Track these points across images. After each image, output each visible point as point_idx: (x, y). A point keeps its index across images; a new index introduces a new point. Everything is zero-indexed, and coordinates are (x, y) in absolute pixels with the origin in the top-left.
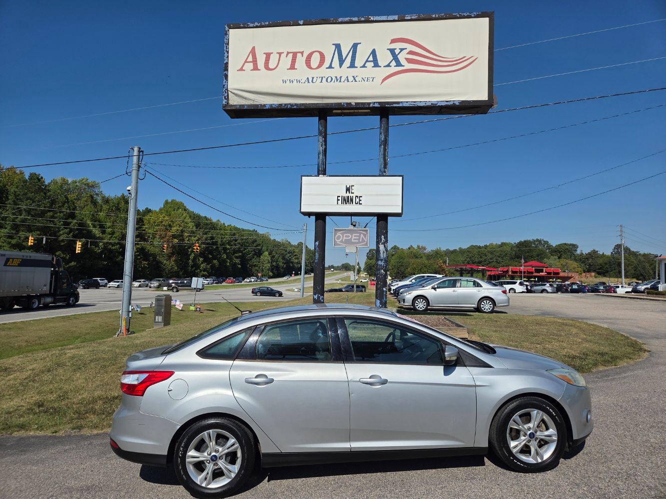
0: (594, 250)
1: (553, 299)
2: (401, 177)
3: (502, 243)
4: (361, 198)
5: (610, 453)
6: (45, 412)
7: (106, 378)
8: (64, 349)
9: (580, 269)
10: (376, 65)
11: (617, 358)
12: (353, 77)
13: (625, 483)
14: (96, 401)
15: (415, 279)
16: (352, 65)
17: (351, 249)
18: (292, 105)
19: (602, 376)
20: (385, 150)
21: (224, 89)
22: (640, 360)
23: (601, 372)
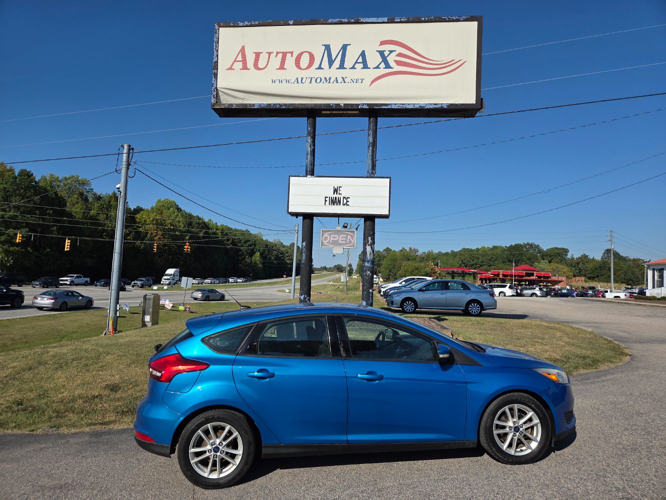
0: (585, 255)
1: (542, 302)
2: (389, 179)
3: (494, 247)
4: (348, 200)
5: (582, 455)
6: (24, 411)
7: (88, 377)
8: (47, 347)
9: (571, 274)
10: (365, 66)
11: (598, 361)
12: (343, 78)
13: (594, 484)
14: (76, 400)
15: (405, 281)
16: (342, 66)
17: (338, 250)
18: (281, 105)
19: (582, 379)
20: (373, 151)
21: (213, 88)
22: (621, 364)
23: (581, 375)
